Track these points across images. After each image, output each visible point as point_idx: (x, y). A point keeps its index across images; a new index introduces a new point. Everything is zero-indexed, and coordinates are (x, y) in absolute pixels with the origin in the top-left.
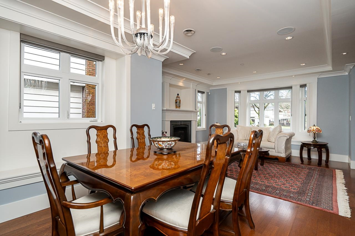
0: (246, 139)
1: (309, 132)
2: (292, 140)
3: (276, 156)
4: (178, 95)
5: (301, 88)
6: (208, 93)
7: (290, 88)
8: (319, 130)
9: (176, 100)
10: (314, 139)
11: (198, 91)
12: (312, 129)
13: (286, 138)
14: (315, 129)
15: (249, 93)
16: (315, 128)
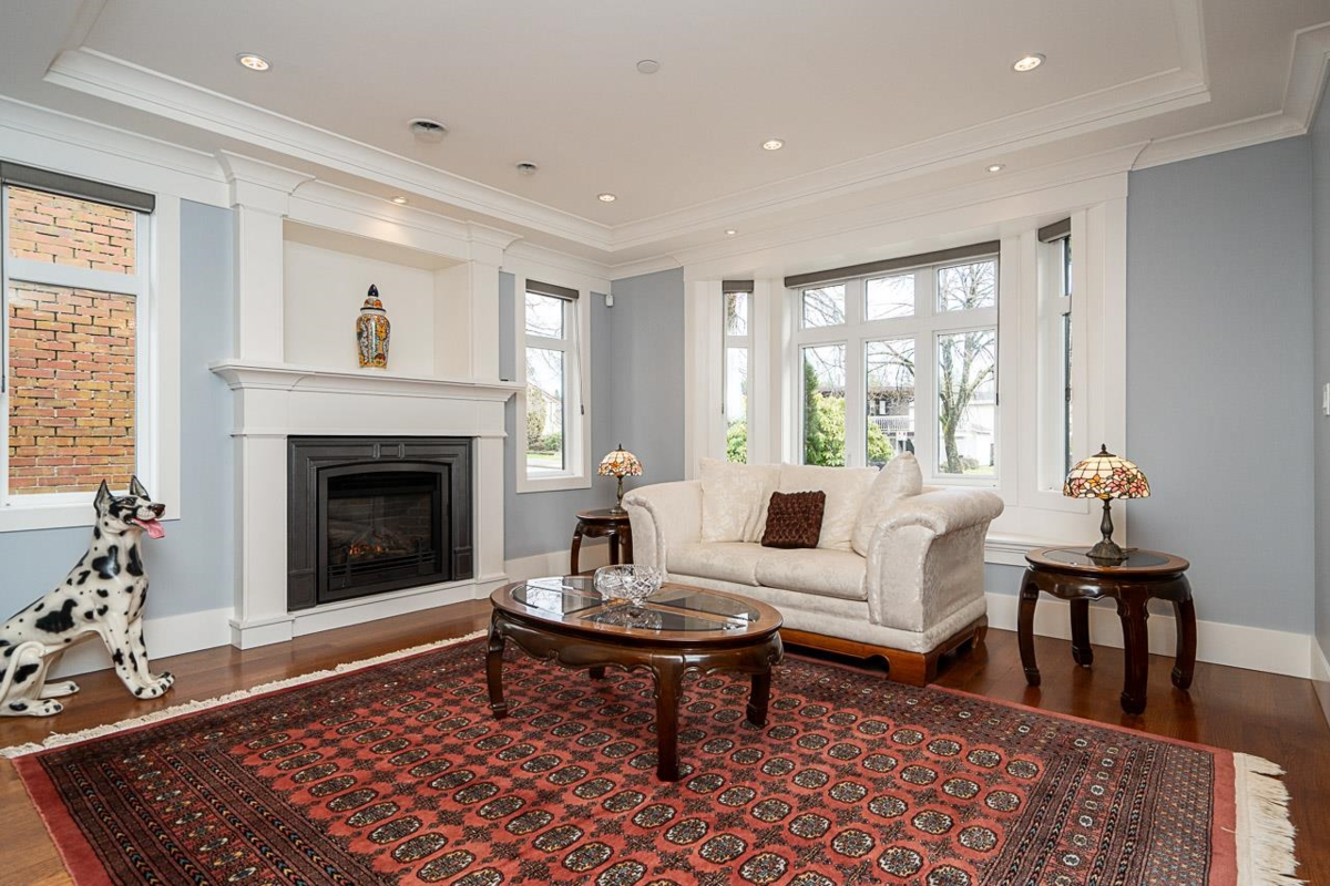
0: (747, 538)
1: (1071, 494)
2: (988, 537)
3: (874, 642)
4: (373, 291)
5: (1045, 246)
6: (598, 298)
7: (991, 248)
8: (1129, 482)
9: (363, 322)
10: (1100, 538)
11: (527, 280)
12: (1089, 475)
13: (929, 534)
14: (1104, 474)
15: (795, 293)
16: (1105, 467)
